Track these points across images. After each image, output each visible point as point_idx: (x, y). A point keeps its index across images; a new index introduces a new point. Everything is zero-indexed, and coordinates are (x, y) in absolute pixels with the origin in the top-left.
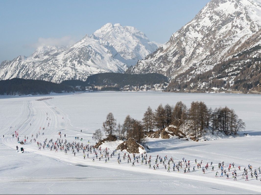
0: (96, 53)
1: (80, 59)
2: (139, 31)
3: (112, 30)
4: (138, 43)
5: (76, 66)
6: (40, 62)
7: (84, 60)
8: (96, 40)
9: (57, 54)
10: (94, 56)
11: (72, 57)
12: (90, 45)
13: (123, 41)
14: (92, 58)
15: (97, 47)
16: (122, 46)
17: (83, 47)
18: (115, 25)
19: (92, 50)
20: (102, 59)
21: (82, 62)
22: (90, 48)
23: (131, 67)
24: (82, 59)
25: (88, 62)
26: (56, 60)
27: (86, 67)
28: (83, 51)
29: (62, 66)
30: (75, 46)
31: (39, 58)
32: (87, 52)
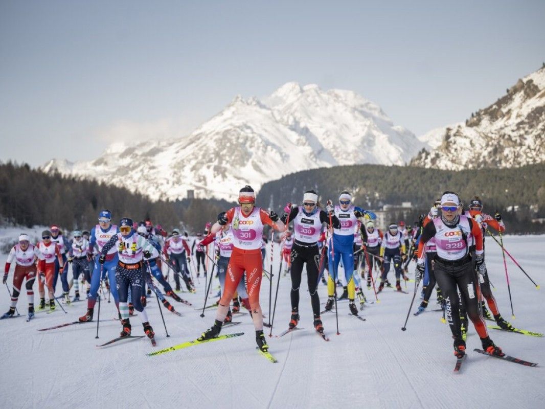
0: (267, 144)
1: (220, 162)
2: (367, 101)
3: (298, 99)
4: (369, 127)
5: (208, 180)
6: (107, 175)
7: (232, 165)
8: (264, 111)
9: (154, 152)
10: (260, 153)
11: (196, 158)
12: (249, 124)
13: (330, 125)
14: (254, 158)
15: (268, 128)
16: (328, 136)
17: (229, 127)
18: (305, 88)
19: (253, 137)
20: (283, 162)
21: (225, 170)
22: (248, 131)
23: (420, 154)
24: (227, 162)
25: (242, 169)
26: (153, 168)
27: (239, 183)
28: (230, 141)
29: (168, 183)
30: (207, 127)
31: (106, 164)
32: (241, 141)
